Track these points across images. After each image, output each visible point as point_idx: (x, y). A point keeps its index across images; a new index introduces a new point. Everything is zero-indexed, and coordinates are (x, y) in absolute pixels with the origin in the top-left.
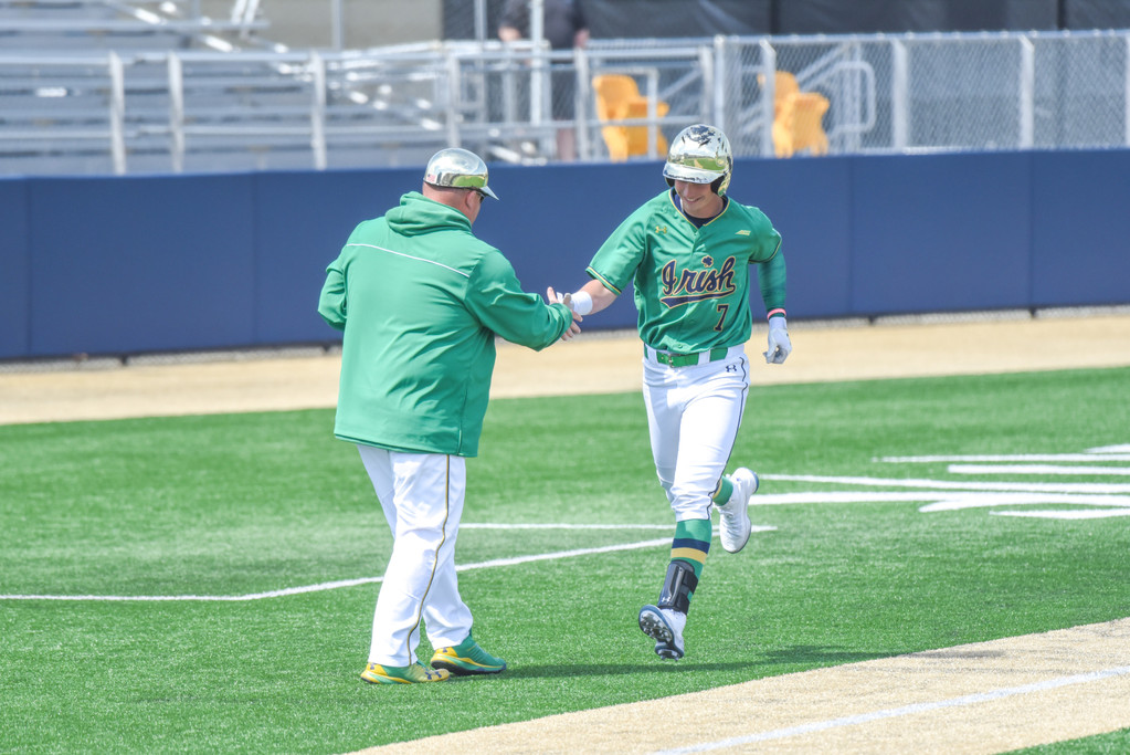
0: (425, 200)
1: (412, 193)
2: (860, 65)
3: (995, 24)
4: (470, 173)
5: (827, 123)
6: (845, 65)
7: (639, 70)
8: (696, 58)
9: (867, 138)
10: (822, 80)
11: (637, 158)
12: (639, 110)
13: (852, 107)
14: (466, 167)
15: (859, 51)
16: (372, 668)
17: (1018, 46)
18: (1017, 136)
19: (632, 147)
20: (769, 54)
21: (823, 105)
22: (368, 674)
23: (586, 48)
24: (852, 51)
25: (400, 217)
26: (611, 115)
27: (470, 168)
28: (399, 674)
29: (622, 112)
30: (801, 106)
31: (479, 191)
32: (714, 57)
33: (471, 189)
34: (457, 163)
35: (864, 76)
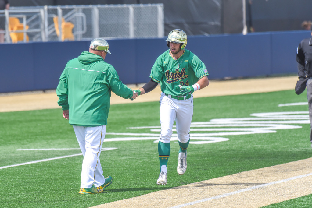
0: (90, 54)
1: (85, 52)
2: (81, 14)
3: (122, 3)
4: (104, 46)
5: (73, 31)
6: (77, 15)
7: (21, 16)
8: (39, 12)
9: (84, 35)
10: (70, 19)
11: (20, 42)
12: (20, 28)
13: (79, 27)
14: (102, 44)
15: (81, 10)
16: (82, 190)
17: (128, 9)
18: (128, 34)
19: (19, 39)
20: (60, 11)
21: (72, 26)
22: (81, 192)
23: (8, 9)
24: (78, 10)
25: (83, 59)
26: (12, 29)
27: (103, 44)
28: (90, 190)
29: (15, 28)
30: (66, 26)
31: (105, 51)
32: (44, 12)
33: (103, 51)
34: (100, 43)
35: (82, 18)
